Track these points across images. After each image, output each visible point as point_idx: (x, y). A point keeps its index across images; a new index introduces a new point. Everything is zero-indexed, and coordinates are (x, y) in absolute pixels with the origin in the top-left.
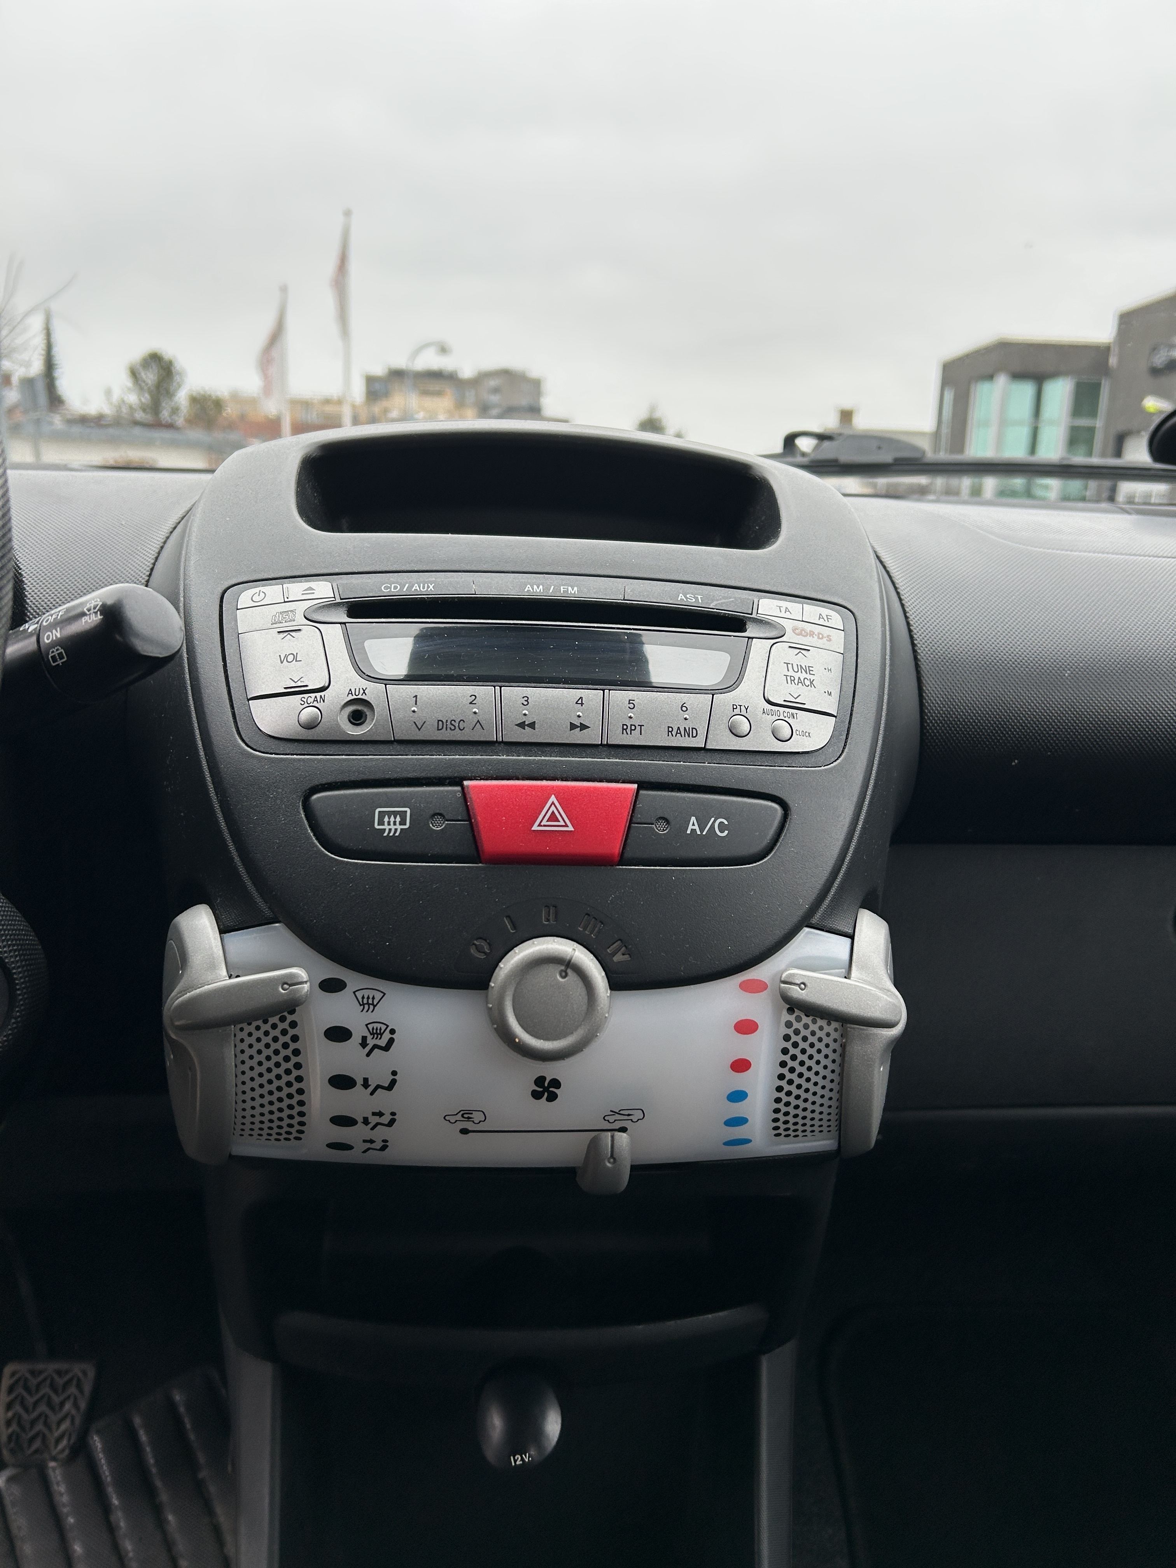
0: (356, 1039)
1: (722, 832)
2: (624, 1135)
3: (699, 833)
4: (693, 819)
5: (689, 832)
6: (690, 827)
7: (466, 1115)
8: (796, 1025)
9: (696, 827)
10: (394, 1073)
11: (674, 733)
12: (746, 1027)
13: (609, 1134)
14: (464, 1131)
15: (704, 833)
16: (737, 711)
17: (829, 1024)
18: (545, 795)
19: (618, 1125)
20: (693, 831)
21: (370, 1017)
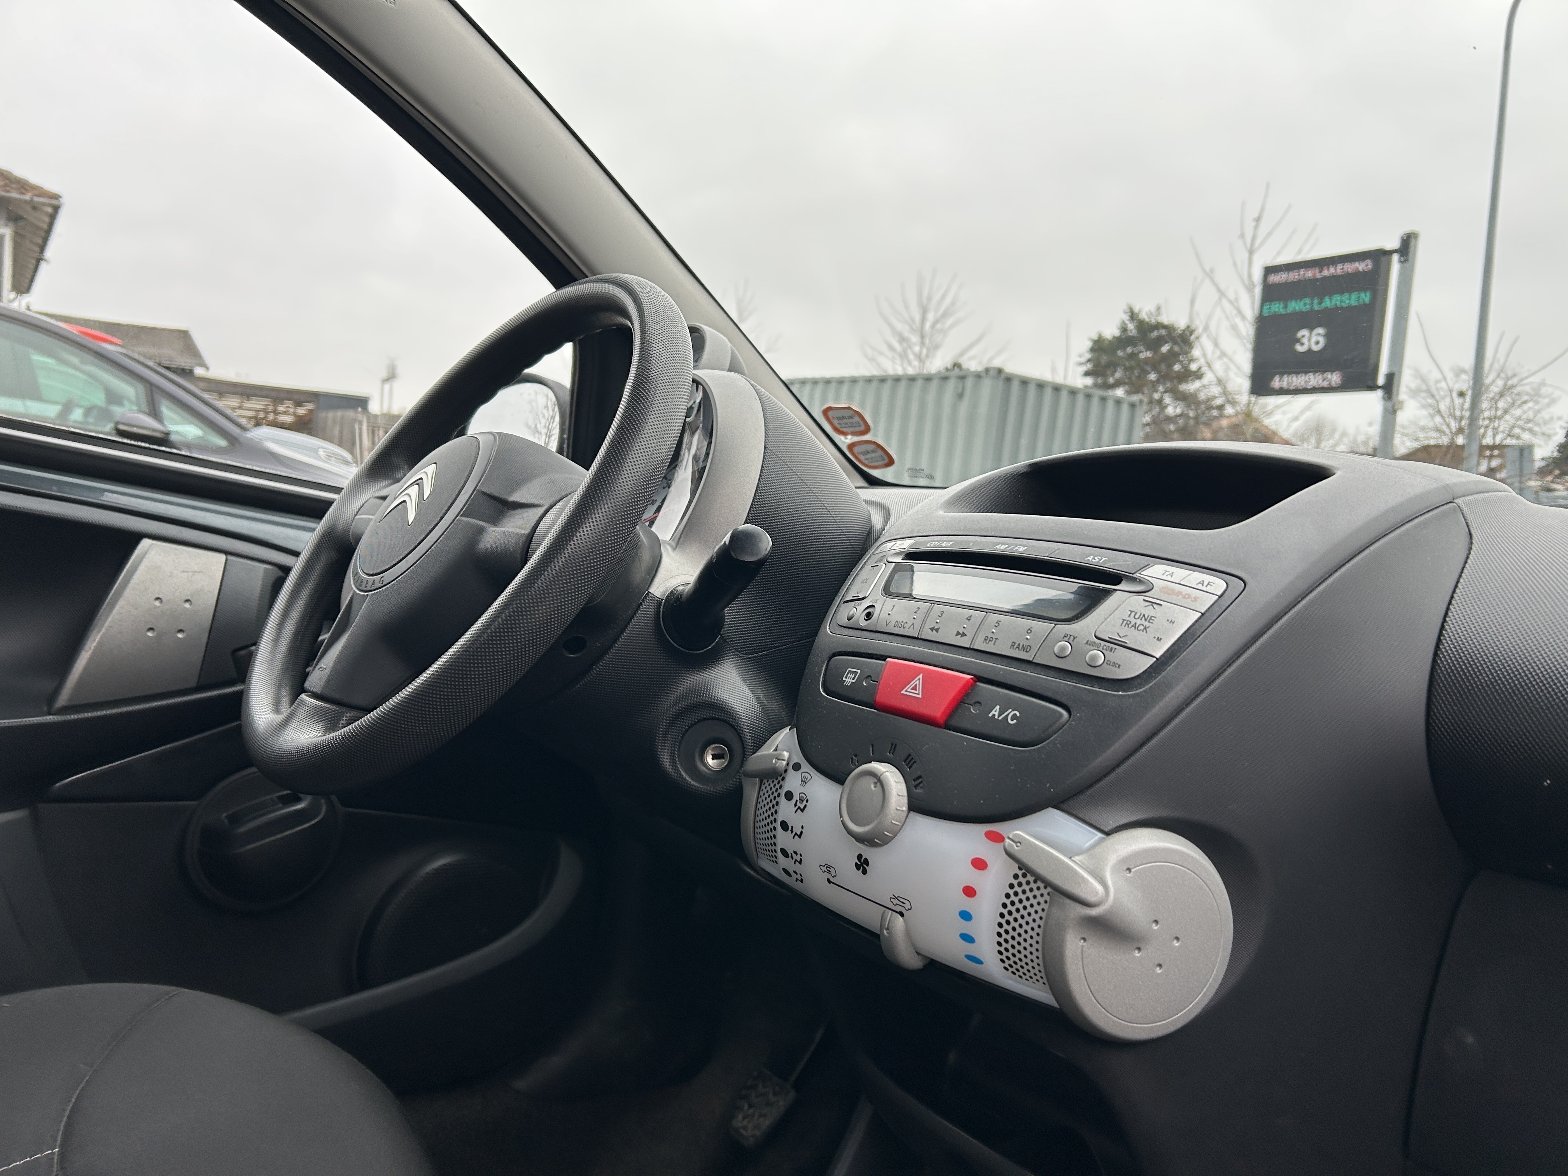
0: (794, 801)
1: (1012, 720)
2: (901, 919)
3: (996, 717)
4: (998, 707)
5: (990, 715)
6: (993, 712)
7: (828, 867)
8: (1021, 879)
9: (997, 714)
10: (802, 827)
11: (1015, 647)
12: (979, 864)
13: (891, 912)
14: (829, 880)
15: (1000, 718)
16: (1066, 639)
17: (1045, 887)
18: (916, 672)
19: (898, 909)
20: (994, 715)
21: (802, 790)
